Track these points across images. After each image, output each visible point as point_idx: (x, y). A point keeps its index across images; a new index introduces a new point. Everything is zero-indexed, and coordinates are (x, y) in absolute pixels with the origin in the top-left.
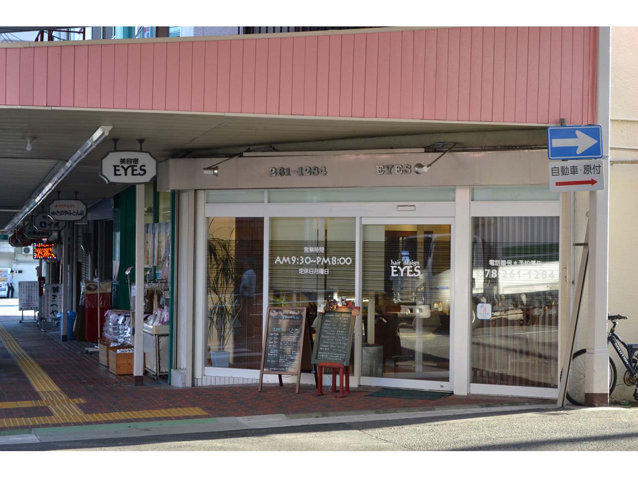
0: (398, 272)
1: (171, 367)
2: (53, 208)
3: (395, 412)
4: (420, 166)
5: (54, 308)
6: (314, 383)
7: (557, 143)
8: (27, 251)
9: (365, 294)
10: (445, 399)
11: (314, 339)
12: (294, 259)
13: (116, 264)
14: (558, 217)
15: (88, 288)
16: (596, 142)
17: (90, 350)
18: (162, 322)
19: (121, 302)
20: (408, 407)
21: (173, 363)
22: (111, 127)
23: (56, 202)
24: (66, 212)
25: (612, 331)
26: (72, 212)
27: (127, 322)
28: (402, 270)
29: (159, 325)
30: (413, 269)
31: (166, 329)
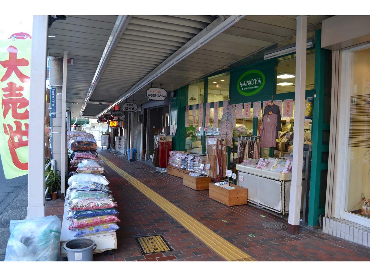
2: (149, 92)
13: (173, 126)
15: (161, 139)
23: (150, 89)
24: (156, 95)
26: (159, 95)
29: (287, 172)
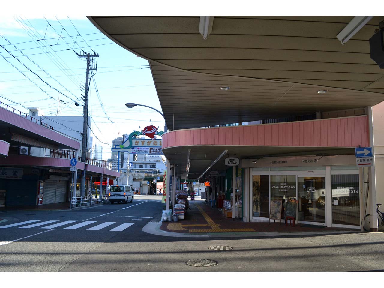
0: (309, 191)
1: (243, 216)
2: (210, 173)
3: (311, 232)
4: (316, 160)
5: (210, 199)
6: (284, 222)
7: (358, 152)
8: (202, 184)
9: (299, 197)
10: (325, 228)
11: (284, 209)
12: (278, 187)
13: (226, 188)
14: (358, 175)
15: (219, 194)
16: (370, 152)
17: (220, 210)
18: (240, 204)
19: (228, 198)
20: (315, 231)
21: (243, 215)
22: (227, 150)
23: (211, 171)
24: (214, 174)
25: (377, 209)
27: (230, 203)
28: (310, 190)
30: (313, 190)
31: (241, 206)
